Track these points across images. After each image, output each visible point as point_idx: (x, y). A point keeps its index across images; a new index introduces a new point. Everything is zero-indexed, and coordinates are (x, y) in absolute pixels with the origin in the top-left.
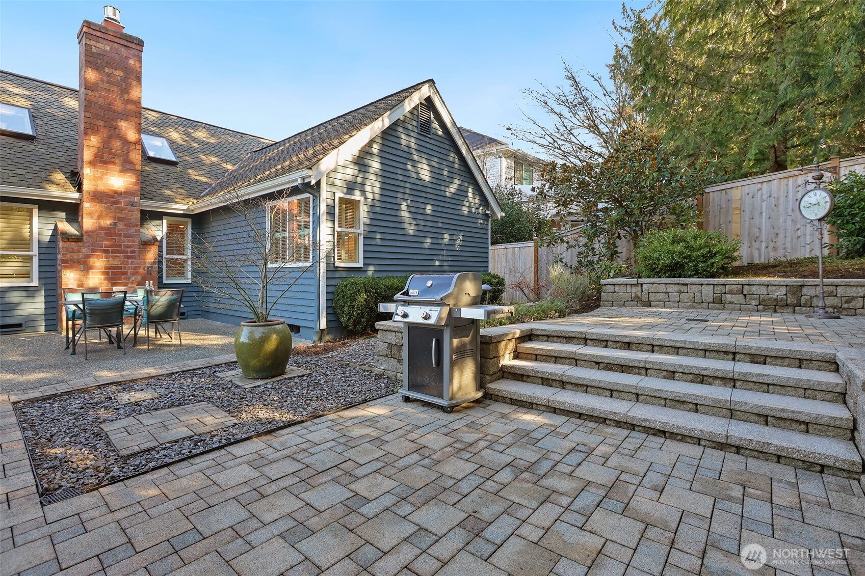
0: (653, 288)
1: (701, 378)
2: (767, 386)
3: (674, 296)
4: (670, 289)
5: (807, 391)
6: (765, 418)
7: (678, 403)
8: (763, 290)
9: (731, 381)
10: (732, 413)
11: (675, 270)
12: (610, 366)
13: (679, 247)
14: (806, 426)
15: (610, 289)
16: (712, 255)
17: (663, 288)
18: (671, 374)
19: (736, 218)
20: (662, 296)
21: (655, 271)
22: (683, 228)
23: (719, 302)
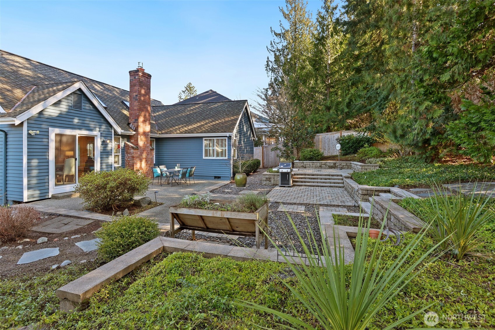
0: (306, 164)
1: (326, 179)
2: (334, 179)
3: (311, 166)
4: (310, 164)
5: (339, 179)
6: (334, 183)
7: (324, 182)
8: (329, 164)
9: (329, 179)
10: (331, 183)
11: (311, 159)
12: (311, 179)
13: (312, 153)
14: (339, 183)
15: (296, 164)
16: (318, 155)
17: (309, 164)
18: (321, 179)
19: (320, 144)
20: (309, 166)
21: (306, 159)
22: (312, 148)
23: (321, 167)
